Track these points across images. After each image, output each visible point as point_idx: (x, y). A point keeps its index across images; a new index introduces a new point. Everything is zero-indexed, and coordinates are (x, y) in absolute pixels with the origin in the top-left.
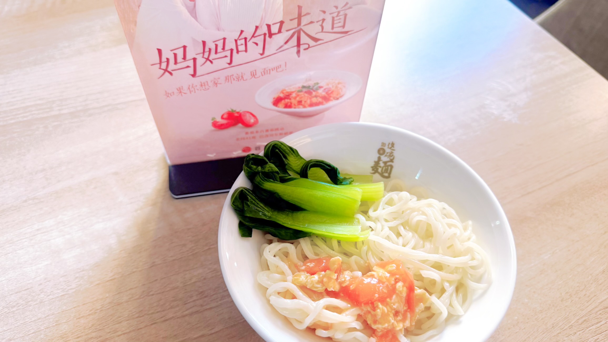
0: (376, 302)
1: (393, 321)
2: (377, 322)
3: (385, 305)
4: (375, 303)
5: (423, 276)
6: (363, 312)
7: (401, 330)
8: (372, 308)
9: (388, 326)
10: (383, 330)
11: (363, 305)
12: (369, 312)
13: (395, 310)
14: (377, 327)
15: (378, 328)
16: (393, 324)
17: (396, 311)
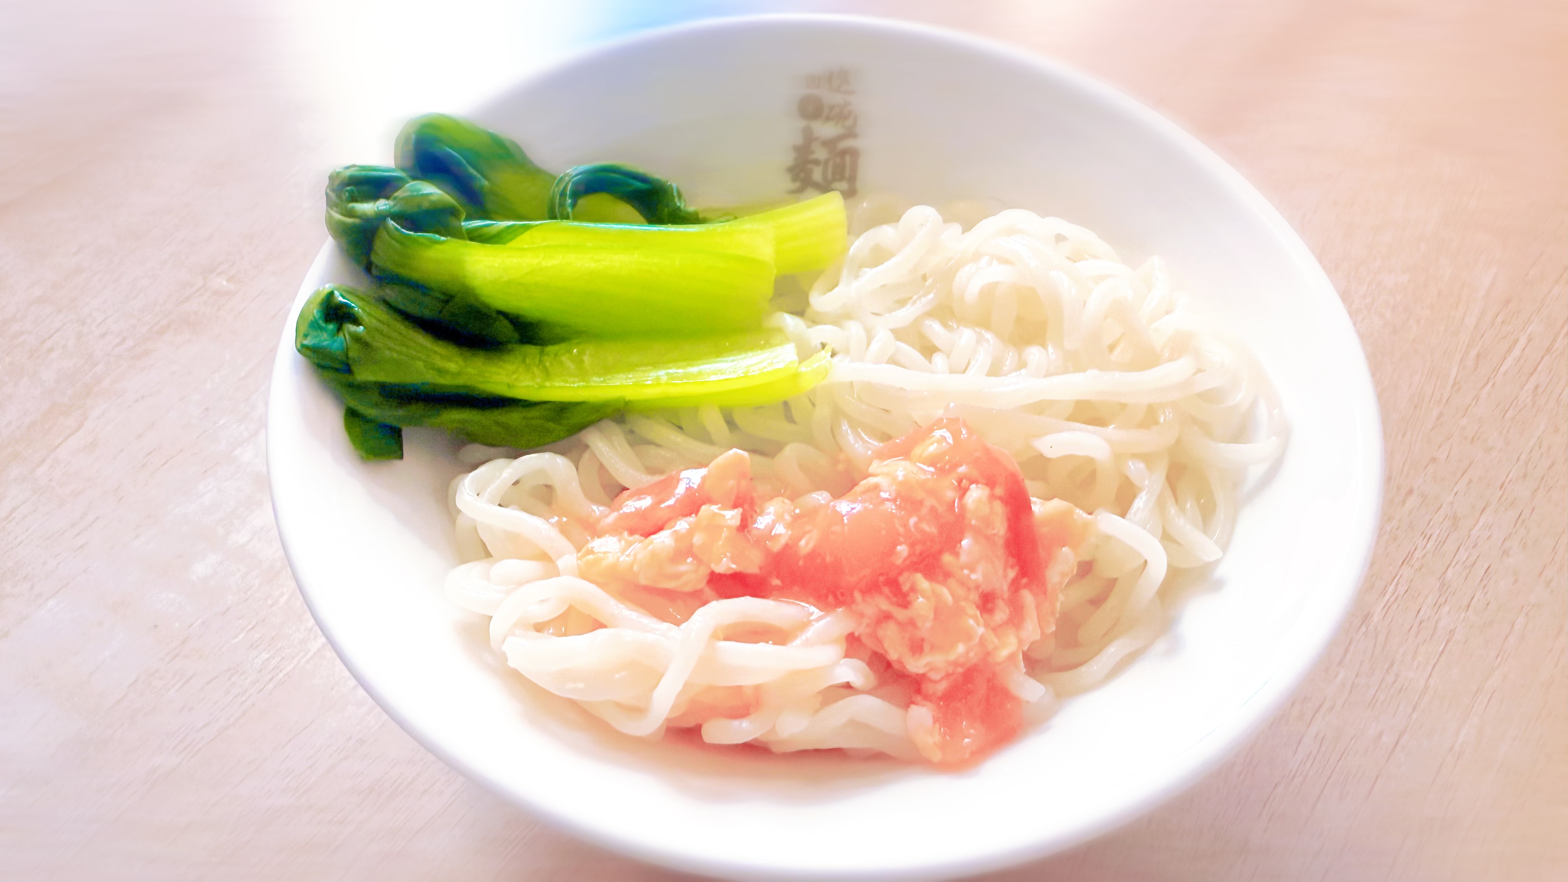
0: (906, 575)
1: (981, 630)
2: (927, 647)
3: (941, 578)
4: (901, 579)
5: (1050, 454)
6: (866, 621)
7: (1012, 657)
8: (895, 599)
9: (967, 652)
10: (951, 669)
11: (858, 596)
12: (887, 617)
13: (981, 590)
14: (927, 664)
15: (933, 669)
16: (982, 642)
17: (982, 593)
